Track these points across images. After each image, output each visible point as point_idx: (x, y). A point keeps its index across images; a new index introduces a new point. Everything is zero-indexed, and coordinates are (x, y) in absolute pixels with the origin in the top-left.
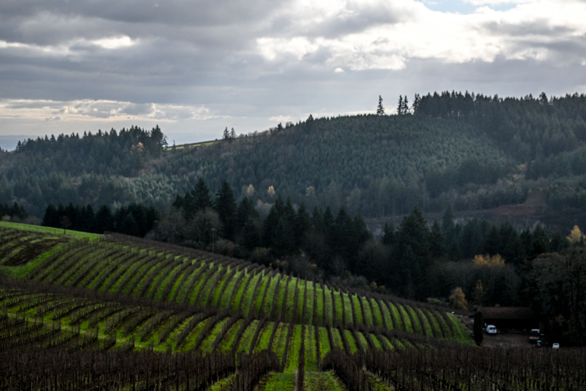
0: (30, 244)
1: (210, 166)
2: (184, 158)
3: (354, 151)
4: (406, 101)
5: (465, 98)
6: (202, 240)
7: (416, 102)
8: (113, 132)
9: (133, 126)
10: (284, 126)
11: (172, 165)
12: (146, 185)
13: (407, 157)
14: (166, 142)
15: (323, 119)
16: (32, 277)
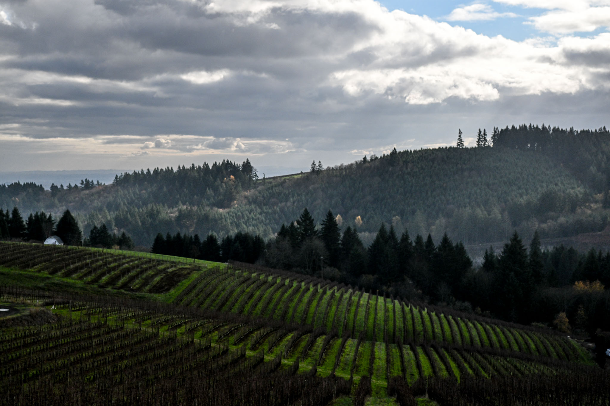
0: (167, 272)
1: (299, 197)
2: (274, 189)
3: (437, 182)
4: (485, 134)
5: (541, 131)
6: (309, 268)
7: (494, 135)
8: (206, 165)
9: (224, 160)
10: (369, 159)
11: (263, 196)
12: (239, 215)
13: (488, 188)
14: (256, 175)
15: (406, 152)
16: (177, 304)
